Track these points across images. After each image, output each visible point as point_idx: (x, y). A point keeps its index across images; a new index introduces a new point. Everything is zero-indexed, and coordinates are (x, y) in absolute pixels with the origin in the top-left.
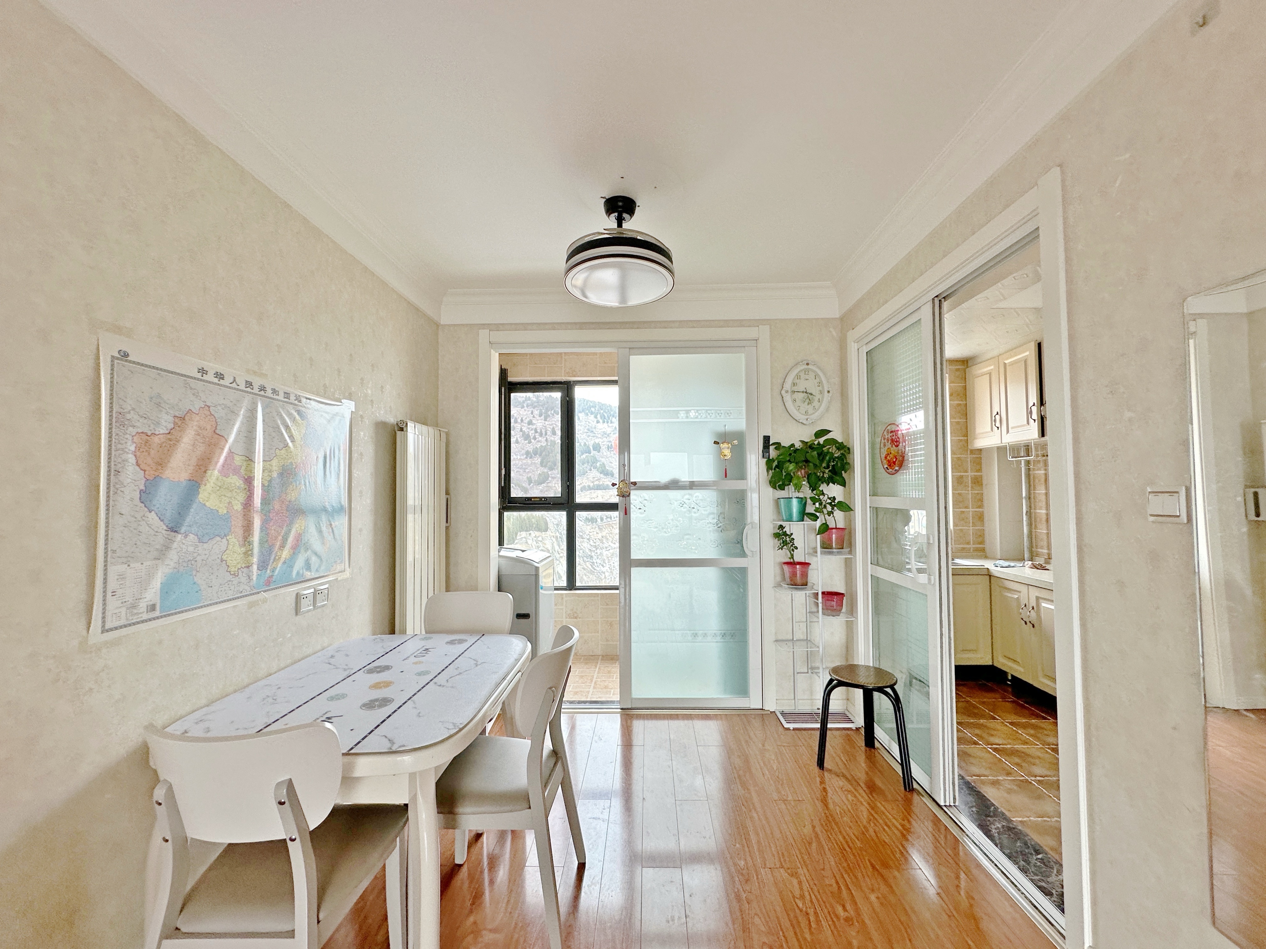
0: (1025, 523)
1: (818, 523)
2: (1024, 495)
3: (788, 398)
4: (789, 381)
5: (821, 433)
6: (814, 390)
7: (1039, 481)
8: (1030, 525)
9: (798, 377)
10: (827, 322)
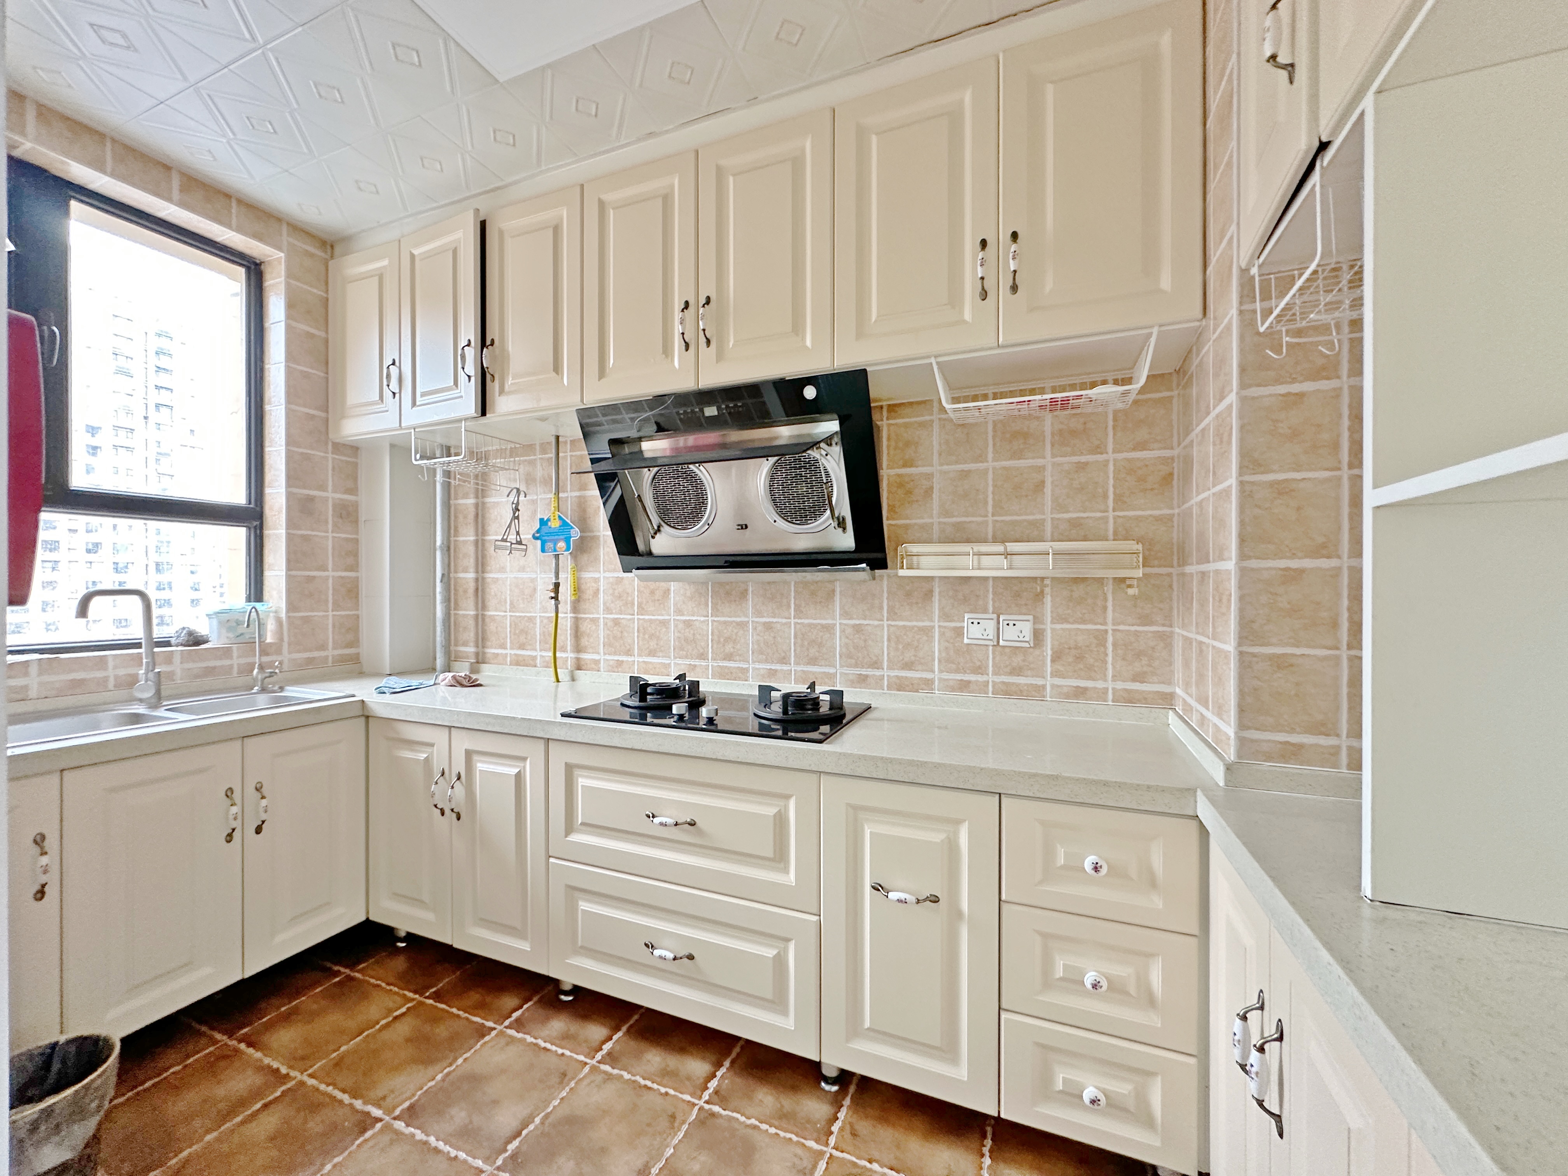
0: (439, 597)
2: (438, 543)
7: (465, 517)
8: (447, 600)
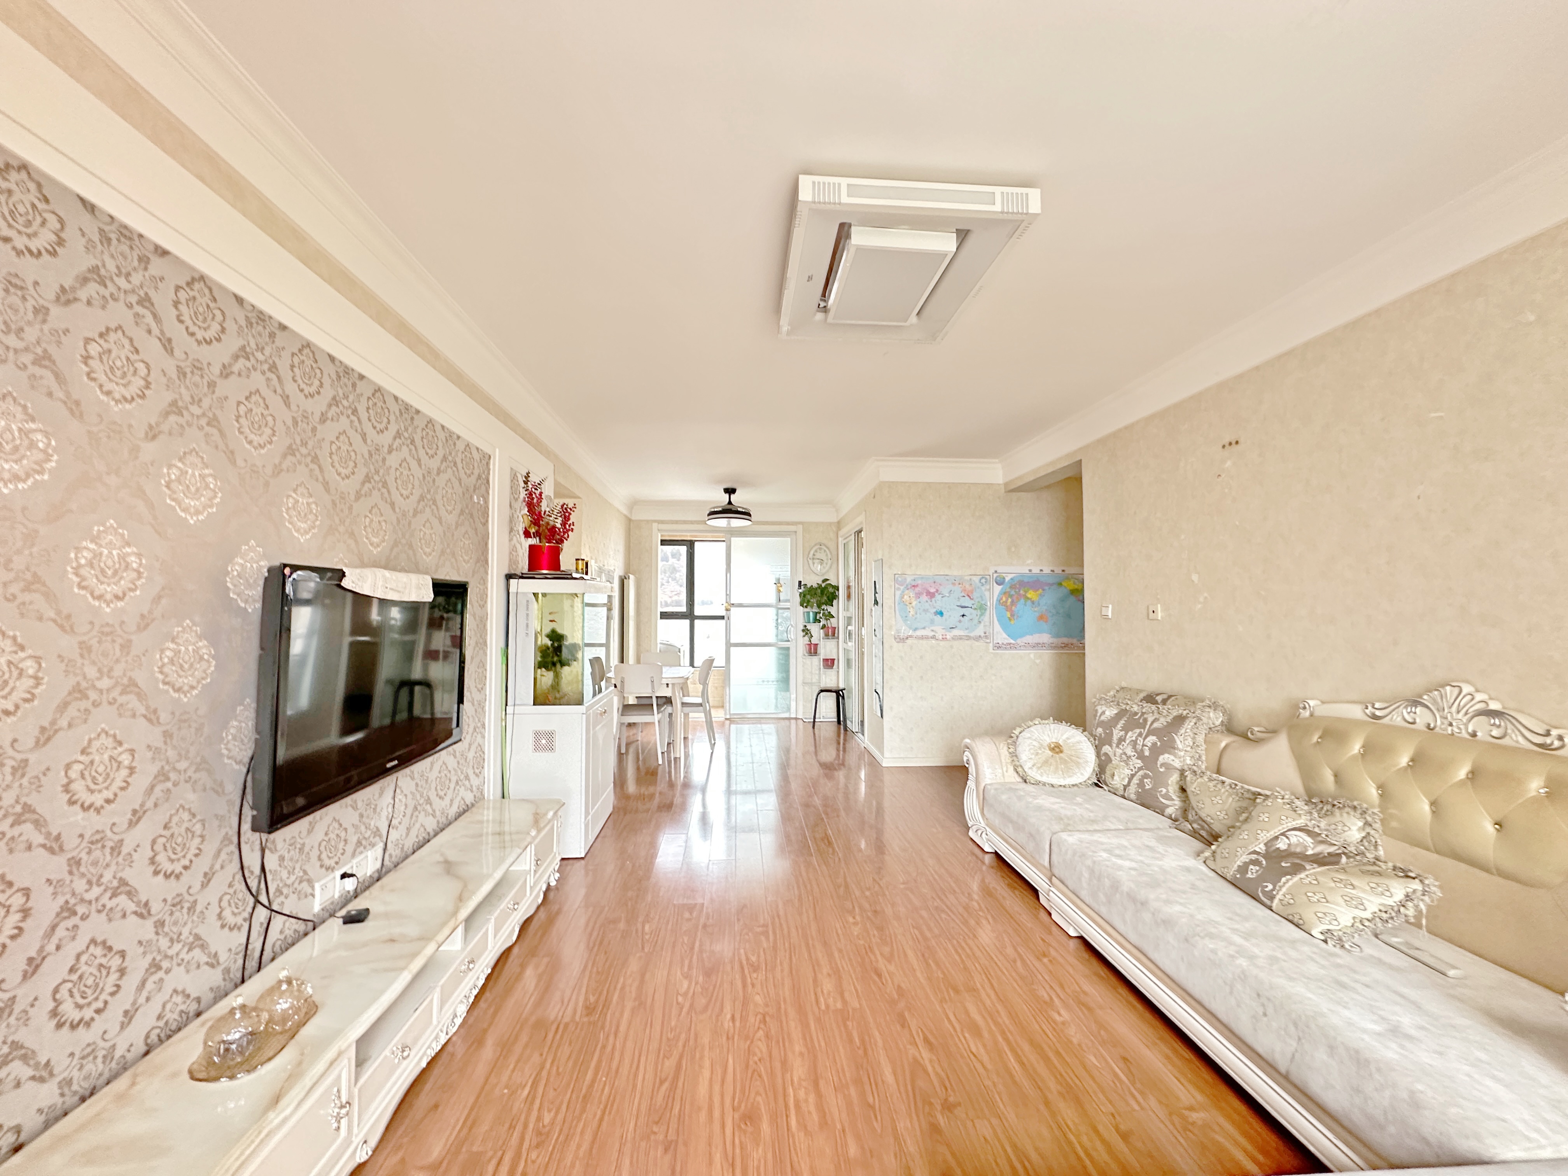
1: (821, 624)
3: (810, 562)
4: (812, 552)
5: (825, 580)
6: (824, 558)
9: (816, 551)
10: (831, 524)
